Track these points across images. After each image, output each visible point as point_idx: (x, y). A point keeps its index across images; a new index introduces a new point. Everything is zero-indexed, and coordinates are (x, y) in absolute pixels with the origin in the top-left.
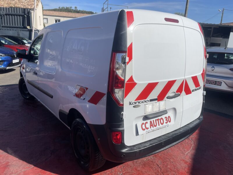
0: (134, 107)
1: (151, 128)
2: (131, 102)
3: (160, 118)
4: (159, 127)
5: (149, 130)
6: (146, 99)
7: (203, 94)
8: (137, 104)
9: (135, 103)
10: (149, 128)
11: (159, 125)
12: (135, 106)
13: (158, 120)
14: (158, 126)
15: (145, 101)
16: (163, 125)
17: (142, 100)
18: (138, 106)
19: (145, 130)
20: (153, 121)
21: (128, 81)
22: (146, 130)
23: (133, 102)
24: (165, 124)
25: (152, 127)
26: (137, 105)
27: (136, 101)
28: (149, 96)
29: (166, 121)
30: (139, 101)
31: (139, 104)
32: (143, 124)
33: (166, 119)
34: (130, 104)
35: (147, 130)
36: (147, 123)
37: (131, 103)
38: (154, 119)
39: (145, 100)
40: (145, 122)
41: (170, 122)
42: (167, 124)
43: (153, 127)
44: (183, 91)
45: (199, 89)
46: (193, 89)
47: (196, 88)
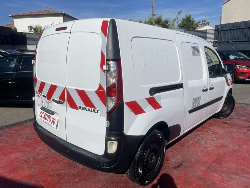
11: (48, 120)
15: (41, 95)
16: (50, 123)
31: (39, 95)
36: (43, 113)
41: (54, 124)
44: (66, 102)
45: (92, 111)
46: (81, 106)
47: (86, 107)
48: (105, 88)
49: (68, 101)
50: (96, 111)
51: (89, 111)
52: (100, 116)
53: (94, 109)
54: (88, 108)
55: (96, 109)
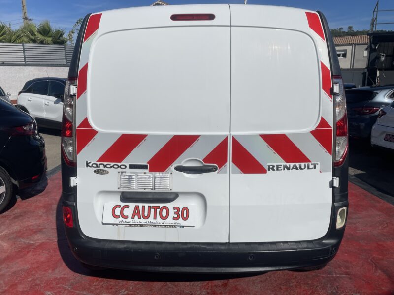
0: (95, 171)
1: (133, 217)
2: (88, 162)
3: (161, 205)
4: (154, 221)
5: (127, 220)
6: (120, 162)
7: (332, 183)
8: (102, 167)
9: (98, 166)
10: (130, 216)
11: (155, 218)
12: (98, 170)
13: (155, 208)
14: (151, 219)
15: (120, 167)
16: (166, 221)
17: (112, 164)
18: (103, 172)
19: (119, 218)
20: (143, 207)
21: (80, 126)
22: (121, 219)
23: (92, 163)
24: (170, 220)
25: (136, 217)
26: (101, 170)
27: (98, 163)
28: (126, 158)
29: (176, 216)
30: (105, 163)
31: (106, 169)
32: (118, 206)
33: (176, 211)
34: (87, 165)
35: (124, 220)
36: (127, 207)
37: (90, 165)
38: (147, 205)
39: (119, 164)
40: (122, 204)
41: (185, 219)
42: (178, 221)
43: (139, 218)
44: (230, 163)
45: (303, 167)
46: (275, 164)
47: (288, 164)
48: (331, 124)
49: (235, 161)
50: (311, 166)
51: (294, 170)
52: (320, 172)
53: (306, 163)
54: (292, 165)
55: (310, 163)
